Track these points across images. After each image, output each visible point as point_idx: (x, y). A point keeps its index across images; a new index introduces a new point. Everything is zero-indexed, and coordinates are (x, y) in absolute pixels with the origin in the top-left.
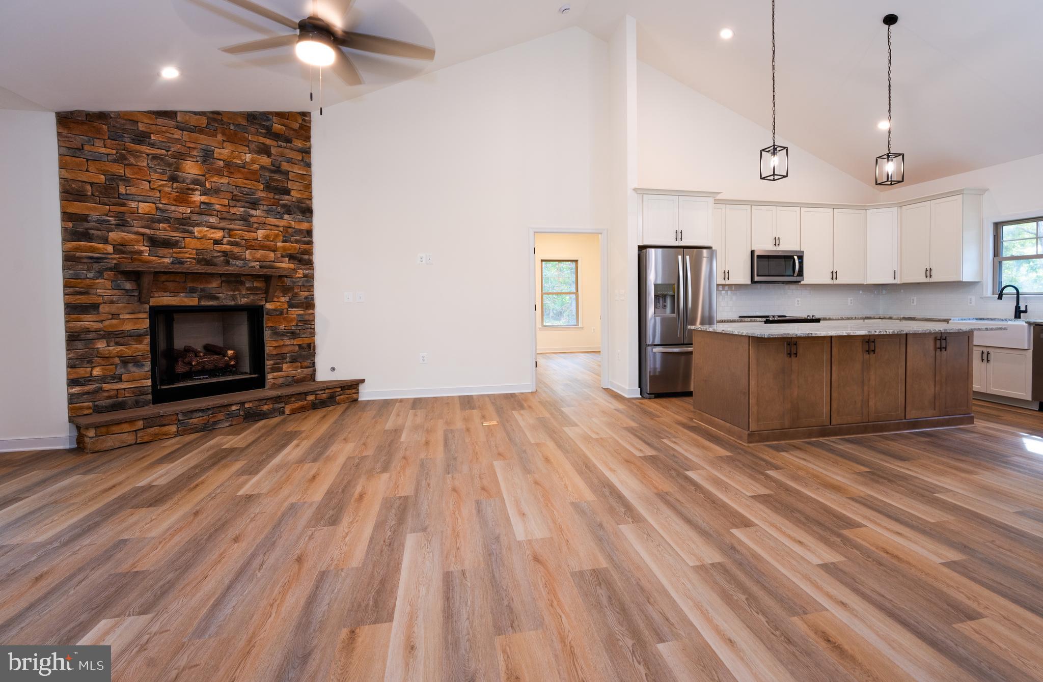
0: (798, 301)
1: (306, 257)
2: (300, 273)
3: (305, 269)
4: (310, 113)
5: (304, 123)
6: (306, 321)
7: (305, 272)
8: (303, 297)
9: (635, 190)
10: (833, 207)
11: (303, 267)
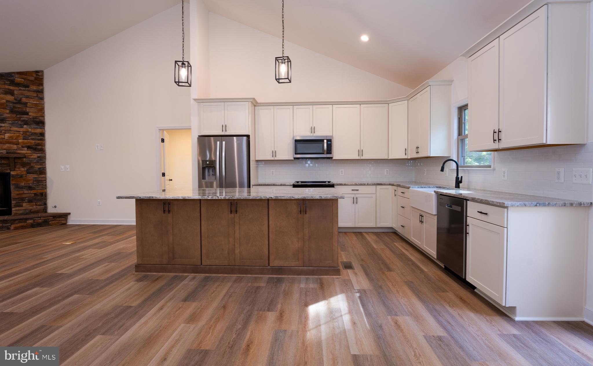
0: (342, 171)
1: (40, 147)
2: (35, 156)
3: (39, 154)
4: (43, 71)
5: (37, 76)
6: (39, 181)
7: (38, 155)
8: (37, 168)
9: (195, 100)
10: (360, 103)
11: (37, 153)
